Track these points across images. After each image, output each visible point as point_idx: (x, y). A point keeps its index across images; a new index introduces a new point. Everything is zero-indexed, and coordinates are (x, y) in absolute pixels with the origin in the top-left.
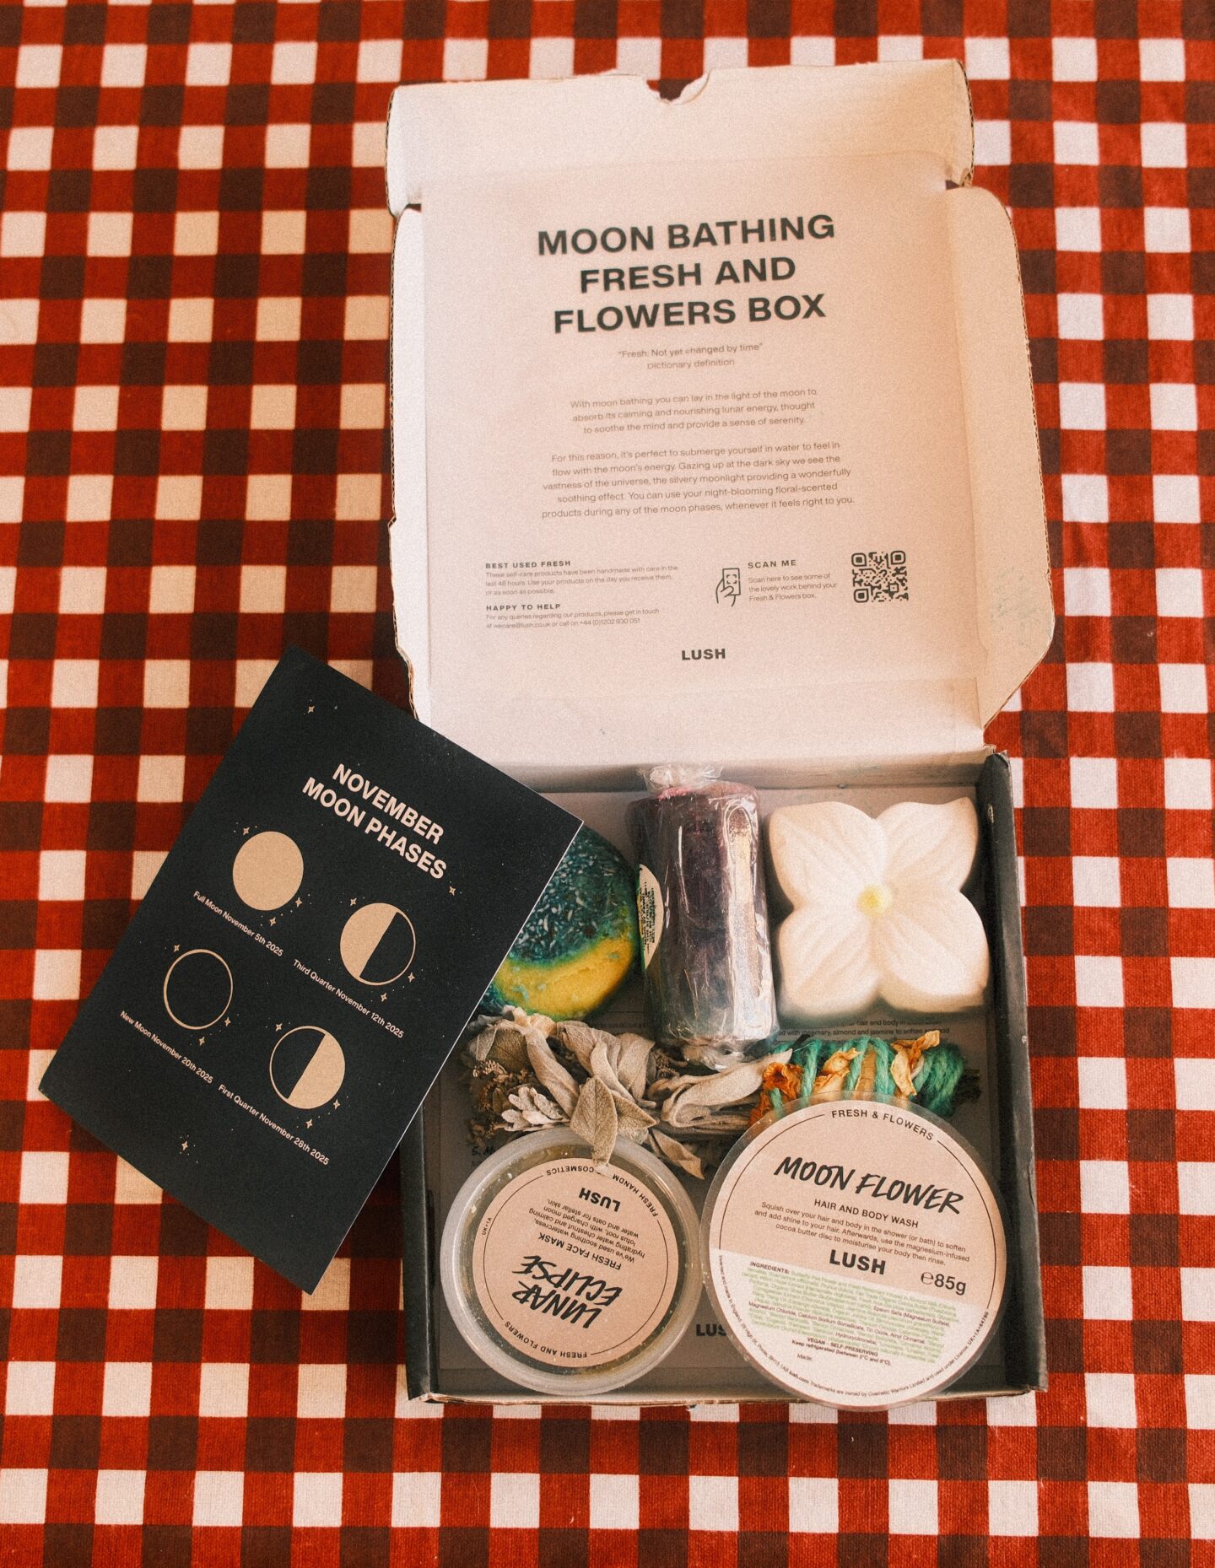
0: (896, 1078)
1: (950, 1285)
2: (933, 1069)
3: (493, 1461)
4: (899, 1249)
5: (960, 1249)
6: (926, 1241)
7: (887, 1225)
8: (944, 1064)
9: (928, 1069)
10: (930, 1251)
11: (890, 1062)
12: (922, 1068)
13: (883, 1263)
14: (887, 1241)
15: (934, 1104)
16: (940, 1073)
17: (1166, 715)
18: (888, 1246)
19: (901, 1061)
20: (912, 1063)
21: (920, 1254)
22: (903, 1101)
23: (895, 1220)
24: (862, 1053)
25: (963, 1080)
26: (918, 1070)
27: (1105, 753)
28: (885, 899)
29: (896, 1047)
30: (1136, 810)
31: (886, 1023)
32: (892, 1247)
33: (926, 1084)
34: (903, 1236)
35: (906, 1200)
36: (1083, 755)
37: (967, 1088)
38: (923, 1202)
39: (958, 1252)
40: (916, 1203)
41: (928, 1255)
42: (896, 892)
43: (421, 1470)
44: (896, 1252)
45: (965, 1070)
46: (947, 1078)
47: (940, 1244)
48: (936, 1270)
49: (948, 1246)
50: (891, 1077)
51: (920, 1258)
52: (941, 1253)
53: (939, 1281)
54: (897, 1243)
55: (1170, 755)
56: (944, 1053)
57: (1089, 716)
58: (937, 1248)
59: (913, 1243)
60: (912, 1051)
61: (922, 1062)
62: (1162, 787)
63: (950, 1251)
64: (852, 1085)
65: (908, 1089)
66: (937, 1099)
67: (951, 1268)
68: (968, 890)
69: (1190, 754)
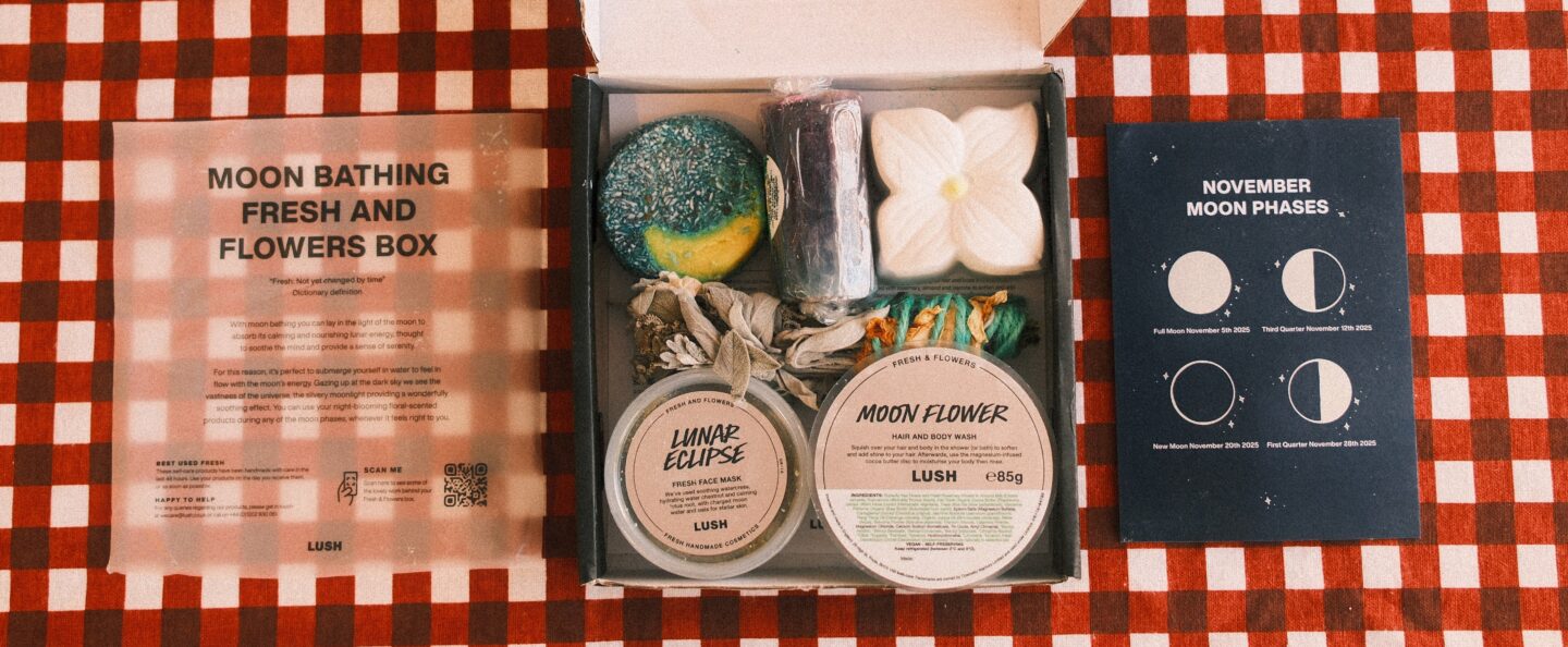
0: (972, 329)
1: (1010, 478)
2: (1001, 321)
3: (665, 630)
4: (965, 458)
5: (1013, 448)
6: (984, 448)
7: (953, 442)
8: (1010, 318)
9: (997, 321)
10: (990, 455)
11: (967, 317)
12: (993, 320)
13: (955, 472)
14: (954, 455)
15: (1001, 350)
16: (1007, 325)
17: (1191, 17)
18: (955, 458)
19: (976, 315)
20: (985, 317)
21: (983, 458)
22: (978, 346)
23: (957, 437)
24: (945, 309)
25: (1026, 330)
26: (989, 322)
27: (1141, 52)
28: (963, 187)
29: (973, 303)
30: (1167, 97)
31: (965, 281)
32: (959, 458)
33: (996, 333)
34: (966, 448)
35: (963, 420)
36: (1124, 53)
37: (1029, 336)
38: (977, 418)
39: (1012, 451)
40: (972, 420)
41: (988, 459)
42: (971, 181)
43: (607, 640)
44: (963, 462)
45: (1027, 322)
46: (1013, 327)
47: (996, 448)
48: (997, 468)
49: (1003, 448)
50: (968, 328)
51: (983, 462)
52: (999, 455)
53: (1001, 476)
54: (963, 454)
55: (1194, 51)
56: (1011, 308)
57: (1129, 21)
58: (994, 452)
59: (976, 452)
60: (985, 306)
61: (993, 316)
62: (1188, 78)
63: (1006, 451)
64: (937, 334)
65: (981, 337)
66: (1005, 345)
67: (1008, 465)
68: (1029, 181)
69: (1210, 50)
